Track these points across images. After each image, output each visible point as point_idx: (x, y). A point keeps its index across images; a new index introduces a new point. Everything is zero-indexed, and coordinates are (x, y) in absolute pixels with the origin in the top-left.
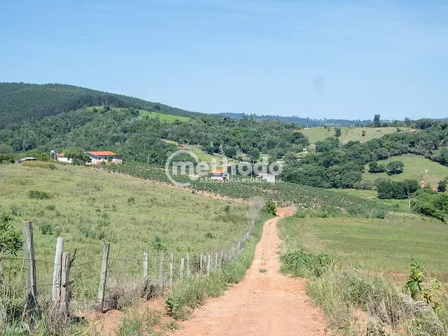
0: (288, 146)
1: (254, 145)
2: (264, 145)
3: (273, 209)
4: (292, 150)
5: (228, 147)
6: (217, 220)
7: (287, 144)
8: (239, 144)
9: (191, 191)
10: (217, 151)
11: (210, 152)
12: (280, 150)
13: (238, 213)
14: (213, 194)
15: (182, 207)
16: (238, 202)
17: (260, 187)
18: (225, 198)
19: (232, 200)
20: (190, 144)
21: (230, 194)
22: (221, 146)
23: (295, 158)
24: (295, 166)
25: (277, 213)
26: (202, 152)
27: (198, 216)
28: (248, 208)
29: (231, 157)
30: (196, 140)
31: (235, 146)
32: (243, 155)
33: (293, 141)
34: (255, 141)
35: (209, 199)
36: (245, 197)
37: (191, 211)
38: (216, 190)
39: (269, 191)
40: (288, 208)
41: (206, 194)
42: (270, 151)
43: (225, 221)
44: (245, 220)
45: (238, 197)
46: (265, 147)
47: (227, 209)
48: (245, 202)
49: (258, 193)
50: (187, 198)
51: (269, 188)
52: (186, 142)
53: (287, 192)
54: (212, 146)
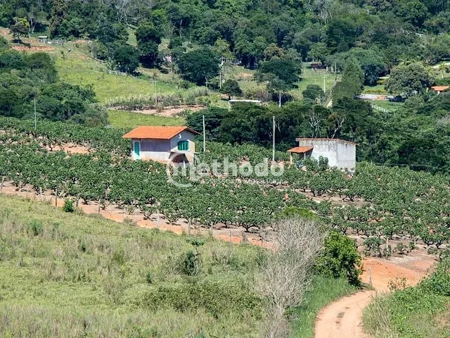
0: (403, 42)
1: (281, 38)
2: (315, 39)
3: (349, 262)
4: (419, 54)
5: (189, 47)
6: (153, 302)
7: (402, 31)
8: (227, 34)
9: (61, 202)
10: (151, 61)
11: (125, 63)
12: (374, 55)
13: (224, 279)
14: (137, 216)
15: (28, 260)
16: (227, 238)
17: (304, 186)
18: (182, 226)
19: (204, 232)
20: (55, 34)
21: (195, 215)
22: (164, 46)
23: (427, 83)
24: (427, 110)
25: (364, 278)
26: (98, 64)
27: (84, 291)
28: (260, 261)
29: (201, 82)
30: (75, 21)
31: (212, 40)
32: (245, 77)
33: (419, 23)
34: (283, 26)
35: (123, 230)
36: (249, 225)
37: (60, 272)
38: (147, 201)
39: (336, 199)
40: (405, 259)
41: (114, 213)
42: (335, 59)
43: (180, 307)
44: (251, 303)
45: (225, 222)
46: (321, 45)
47: (188, 266)
48: (250, 238)
49: (298, 207)
50: (47, 228)
51: (336, 190)
52: (39, 28)
53: (400, 205)
54: (133, 42)
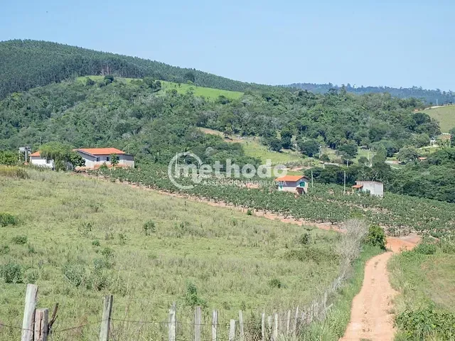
0: (405, 137)
1: (348, 135)
2: (364, 136)
3: (380, 239)
4: (413, 143)
5: (305, 139)
6: (289, 257)
7: (404, 132)
8: (322, 134)
9: (246, 210)
10: (287, 146)
11: (276, 147)
12: (392, 143)
13: (322, 246)
14: (281, 217)
15: (231, 237)
16: (323, 227)
17: (359, 203)
18: (302, 222)
19: (312, 224)
20: (243, 134)
21: (308, 216)
22: (293, 139)
23: (416, 156)
24: (416, 169)
25: (387, 246)
26: (262, 147)
27: (257, 251)
28: (339, 238)
29: (310, 156)
30: (253, 128)
31: (316, 136)
32: (331, 153)
33: (412, 129)
34: (350, 130)
35: (275, 223)
36: (333, 221)
37: (245, 242)
38: (286, 210)
39: (374, 209)
40: (407, 237)
41: (270, 216)
42: (375, 144)
43: (301, 259)
44: (334, 257)
45: (323, 220)
46: (367, 139)
47: (305, 240)
48: (334, 227)
49: (356, 213)
50: (239, 222)
51: (374, 205)
52: (236, 132)
53: (404, 212)
54: (279, 137)
